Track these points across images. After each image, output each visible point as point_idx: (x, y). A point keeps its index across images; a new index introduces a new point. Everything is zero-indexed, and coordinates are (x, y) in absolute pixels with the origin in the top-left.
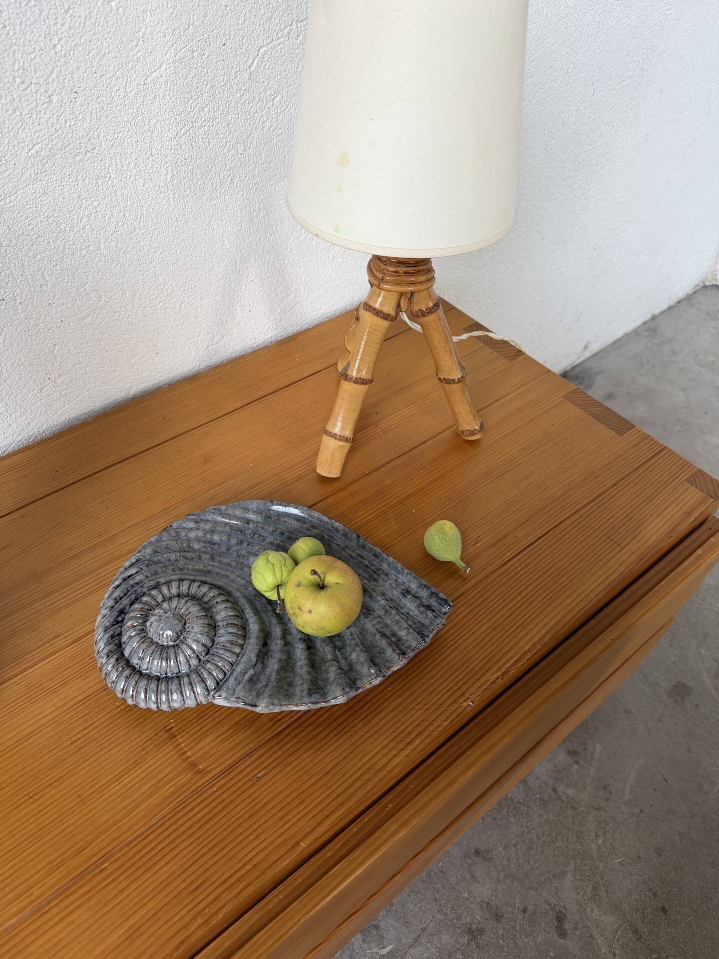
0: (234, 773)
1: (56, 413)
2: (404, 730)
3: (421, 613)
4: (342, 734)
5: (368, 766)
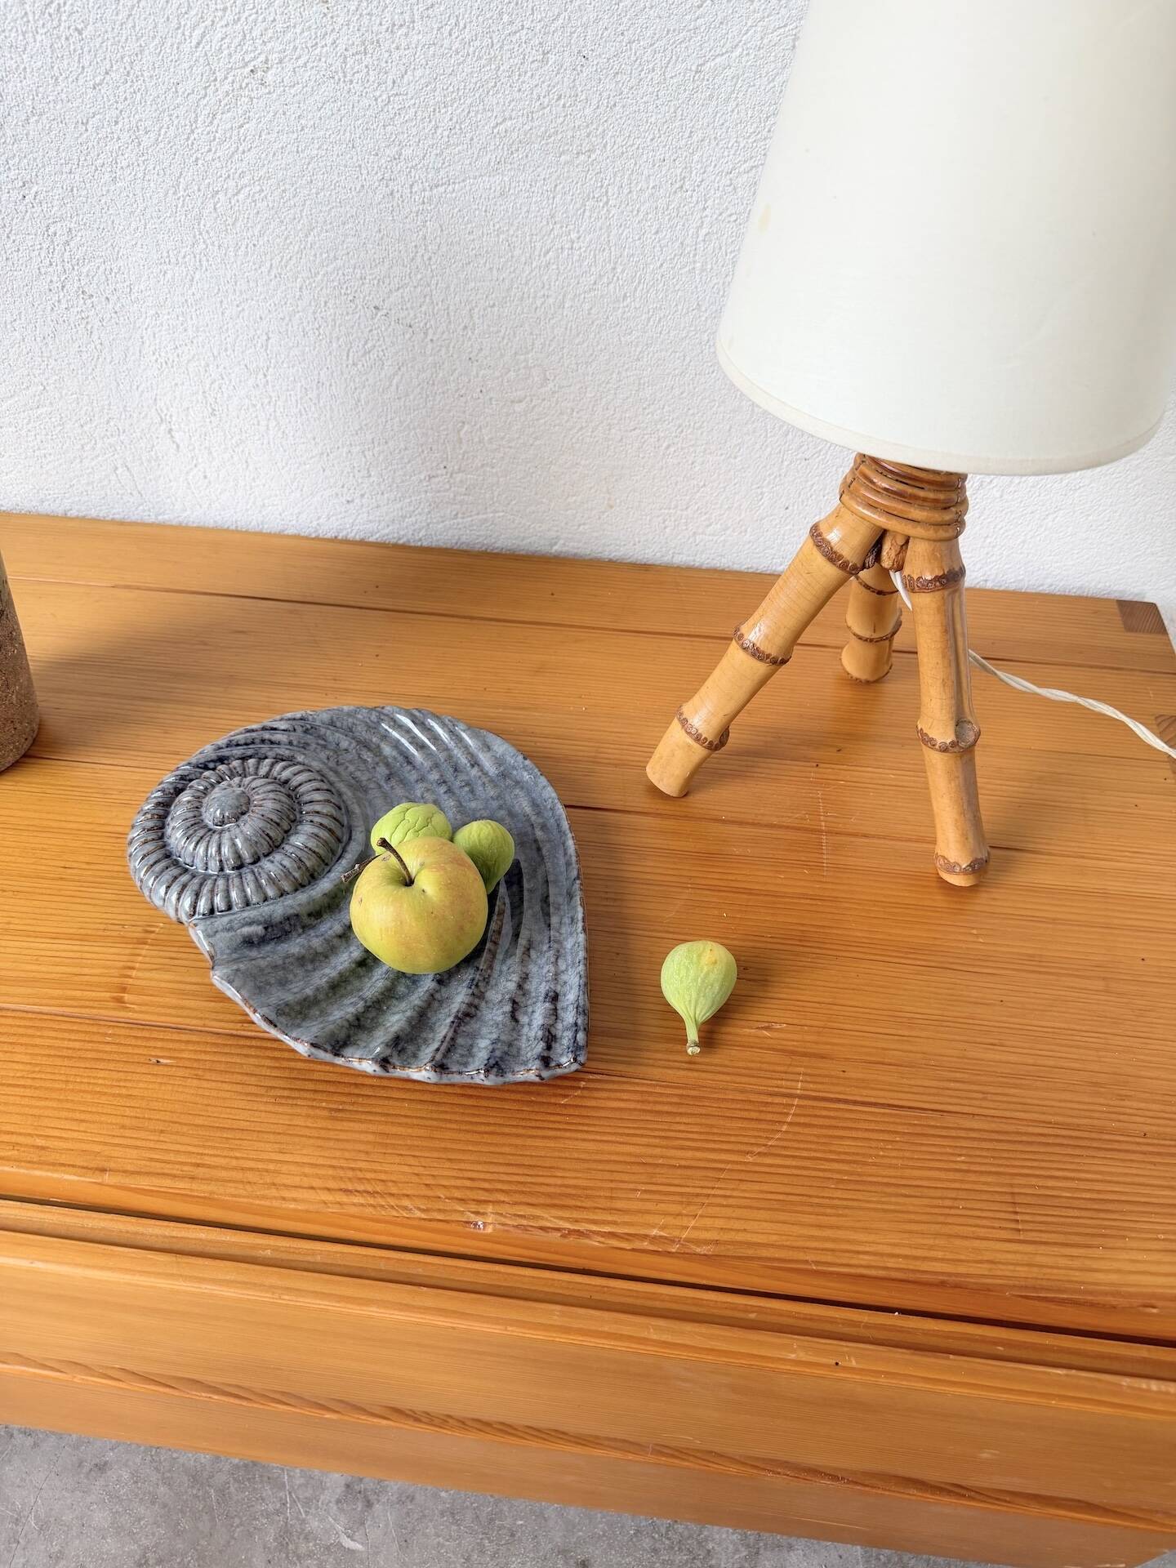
0: (146, 1034)
1: (443, 522)
2: (361, 1170)
3: (535, 1038)
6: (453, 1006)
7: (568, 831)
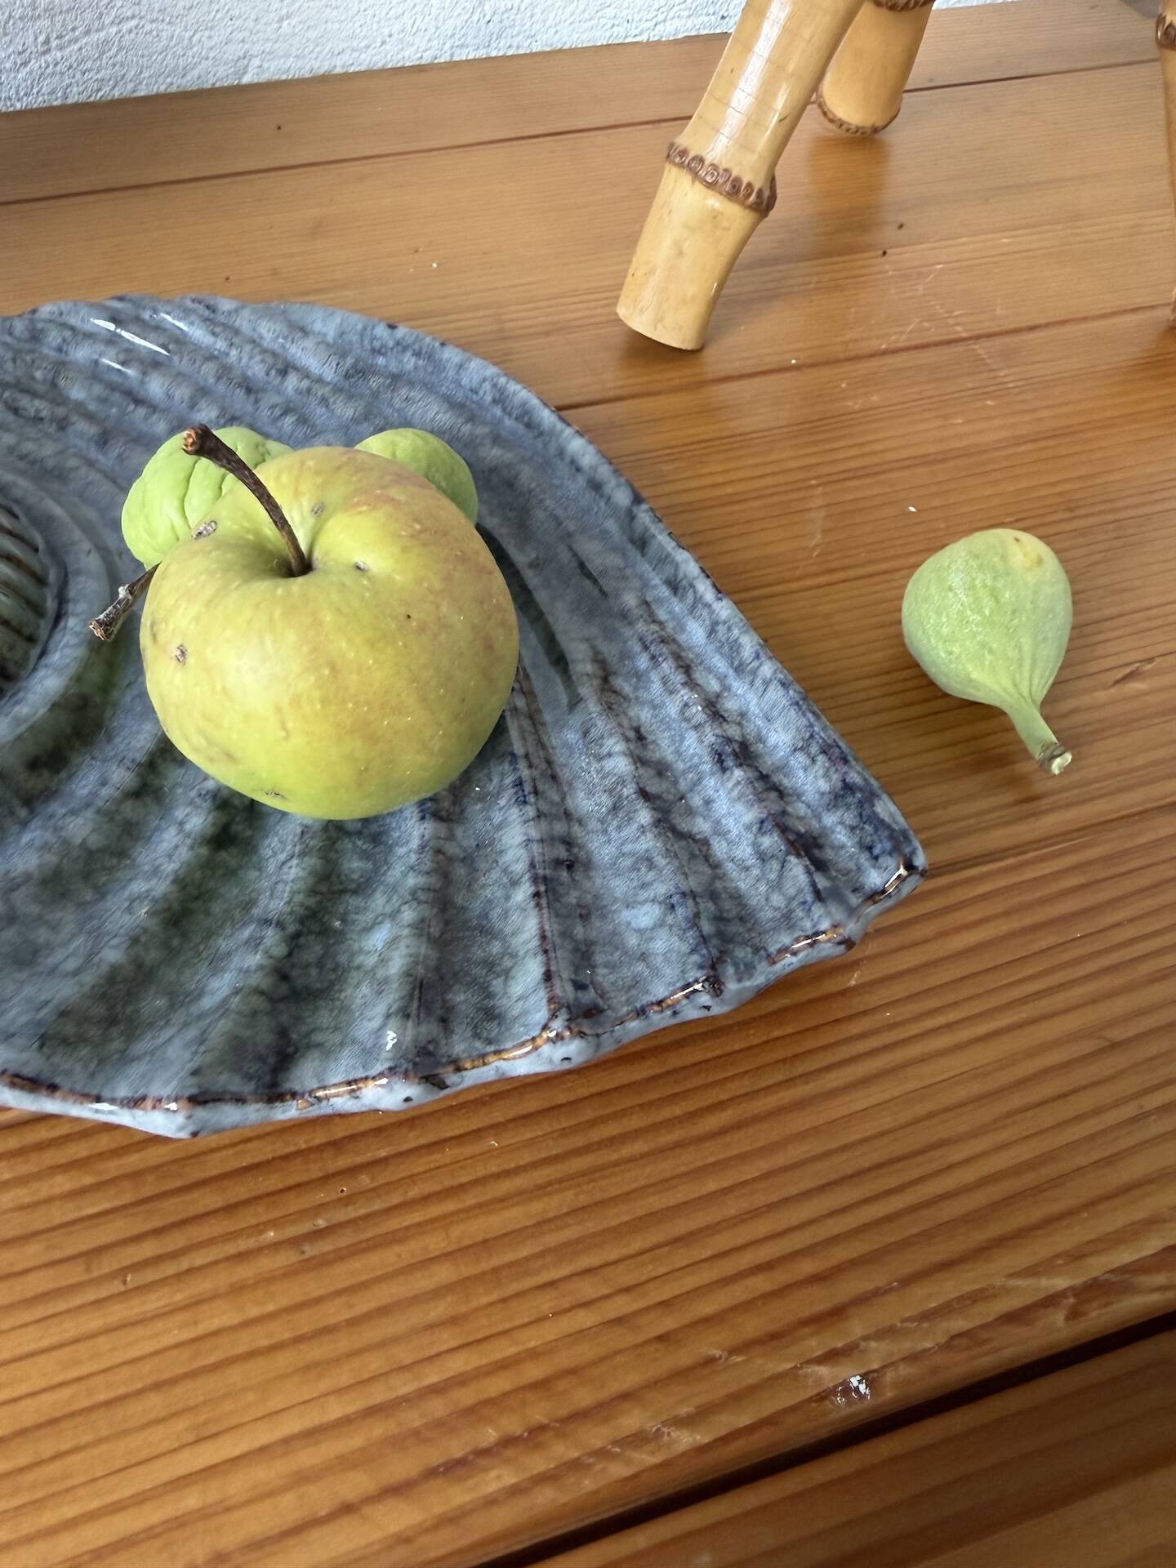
1: (25, 64)
2: (461, 1380)
3: (763, 857)
4: (170, 1269)
5: (192, 1500)
6: (508, 858)
7: (560, 425)
